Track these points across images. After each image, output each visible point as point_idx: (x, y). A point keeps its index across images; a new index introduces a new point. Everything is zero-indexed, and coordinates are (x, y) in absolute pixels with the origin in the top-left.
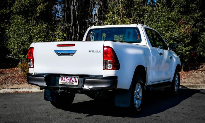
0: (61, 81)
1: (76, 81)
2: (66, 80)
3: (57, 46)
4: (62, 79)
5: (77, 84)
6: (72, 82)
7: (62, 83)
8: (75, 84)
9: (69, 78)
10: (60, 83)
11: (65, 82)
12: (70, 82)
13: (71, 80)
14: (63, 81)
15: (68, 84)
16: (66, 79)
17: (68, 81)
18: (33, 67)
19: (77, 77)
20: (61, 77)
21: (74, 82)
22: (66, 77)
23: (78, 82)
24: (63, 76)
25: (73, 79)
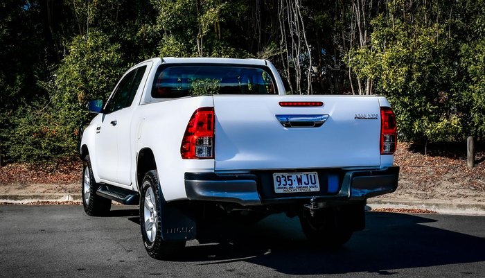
0: (278, 186)
1: (313, 182)
2: (289, 182)
3: (281, 105)
4: (280, 182)
5: (318, 189)
6: (304, 185)
7: (281, 191)
8: (313, 190)
9: (294, 177)
10: (277, 191)
11: (288, 186)
12: (301, 186)
13: (300, 181)
14: (282, 186)
15: (298, 191)
16: (289, 180)
17: (295, 184)
18: (214, 158)
19: (312, 174)
20: (275, 176)
21: (308, 186)
22: (288, 177)
23: (318, 184)
24: (280, 174)
25: (304, 180)
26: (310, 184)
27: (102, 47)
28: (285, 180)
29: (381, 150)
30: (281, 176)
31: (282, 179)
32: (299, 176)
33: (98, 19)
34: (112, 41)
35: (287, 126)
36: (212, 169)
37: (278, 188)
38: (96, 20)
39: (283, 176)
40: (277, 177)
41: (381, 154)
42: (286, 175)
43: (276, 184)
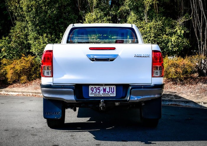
0: (91, 93)
1: (113, 91)
2: (99, 91)
3: (90, 49)
4: (93, 90)
5: (115, 95)
6: (107, 93)
7: (93, 95)
8: (111, 95)
9: (101, 88)
10: (90, 95)
11: (97, 93)
12: (105, 93)
13: (105, 90)
14: (94, 93)
15: (102, 96)
16: (98, 90)
17: (102, 92)
18: (52, 76)
19: (112, 87)
20: (90, 87)
21: (109, 93)
22: (98, 88)
23: (115, 93)
24: (93, 87)
25: (108, 90)
26: (111, 92)
27: (100, 18)
28: (96, 90)
29: (152, 75)
30: (94, 88)
31: (95, 89)
32: (105, 88)
33: (99, 4)
34: (105, 15)
35: (93, 60)
36: (51, 83)
37: (91, 94)
38: (98, 4)
39: (95, 88)
40: (92, 88)
41: (153, 77)
42: (97, 87)
43: (90, 91)
